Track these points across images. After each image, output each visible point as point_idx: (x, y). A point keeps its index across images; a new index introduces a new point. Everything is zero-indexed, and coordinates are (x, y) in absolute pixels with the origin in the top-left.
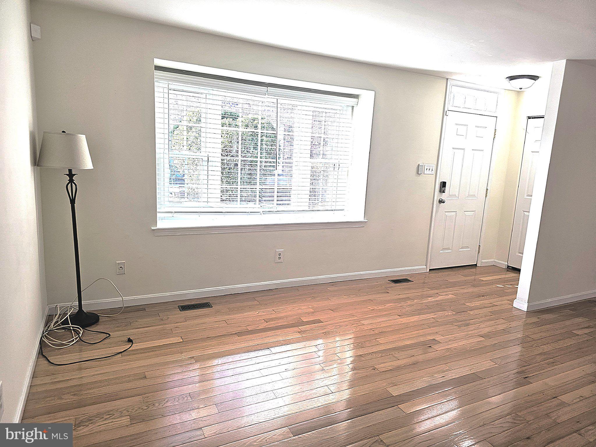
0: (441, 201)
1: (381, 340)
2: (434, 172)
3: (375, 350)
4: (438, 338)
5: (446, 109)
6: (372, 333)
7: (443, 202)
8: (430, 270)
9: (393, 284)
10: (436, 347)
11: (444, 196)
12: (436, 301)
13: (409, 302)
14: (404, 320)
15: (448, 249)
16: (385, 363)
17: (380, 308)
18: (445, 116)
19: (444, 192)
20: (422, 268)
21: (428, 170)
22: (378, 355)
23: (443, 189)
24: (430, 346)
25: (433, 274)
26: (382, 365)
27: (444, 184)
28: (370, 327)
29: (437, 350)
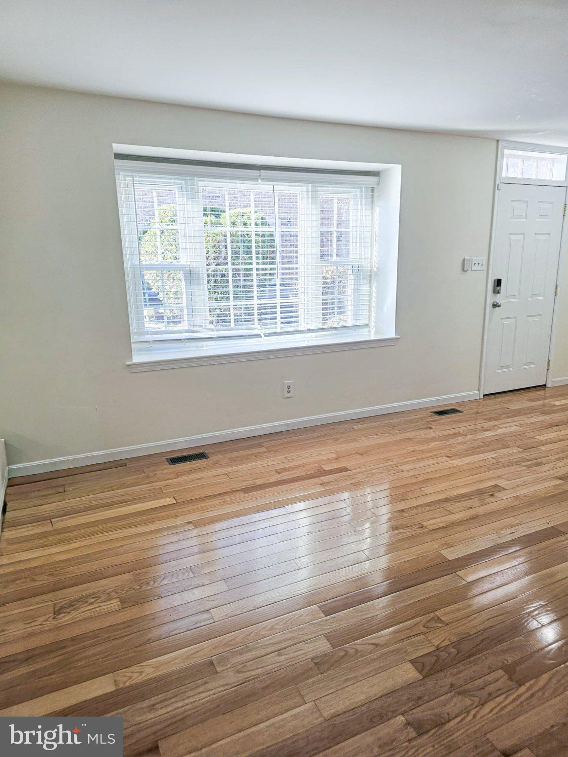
0: (495, 305)
1: (428, 489)
2: (484, 267)
3: (420, 502)
4: (502, 483)
5: (498, 182)
6: (415, 480)
7: (499, 306)
8: (484, 395)
9: (437, 417)
10: (499, 495)
11: (499, 298)
12: (496, 435)
13: (460, 439)
14: (456, 462)
15: (508, 366)
16: (434, 518)
17: (422, 448)
18: (497, 191)
19: (499, 292)
20: (475, 394)
21: (477, 264)
22: (425, 509)
23: (498, 288)
24: (492, 495)
25: (489, 402)
26: (431, 522)
27: (499, 282)
28: (411, 474)
29: (502, 498)
